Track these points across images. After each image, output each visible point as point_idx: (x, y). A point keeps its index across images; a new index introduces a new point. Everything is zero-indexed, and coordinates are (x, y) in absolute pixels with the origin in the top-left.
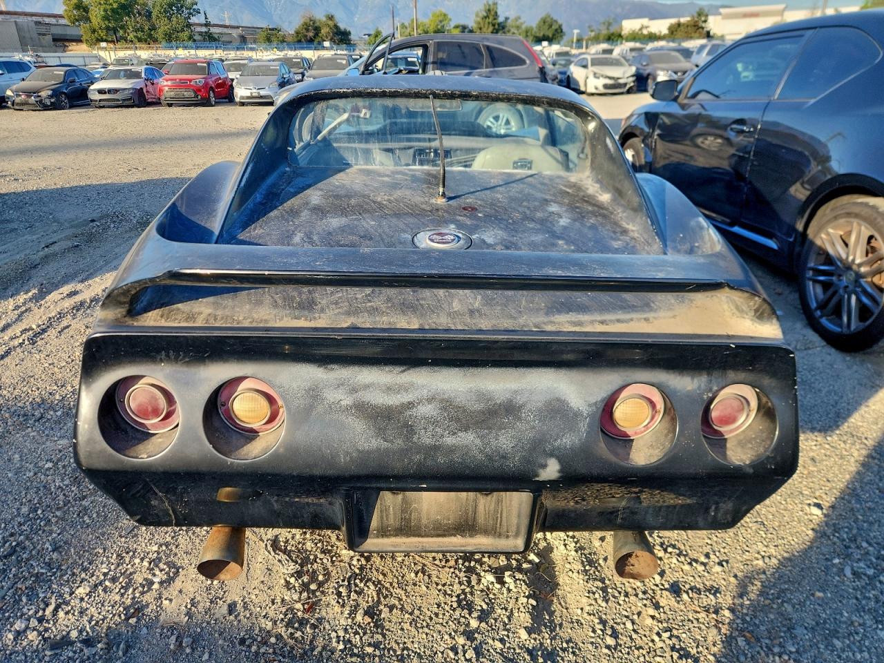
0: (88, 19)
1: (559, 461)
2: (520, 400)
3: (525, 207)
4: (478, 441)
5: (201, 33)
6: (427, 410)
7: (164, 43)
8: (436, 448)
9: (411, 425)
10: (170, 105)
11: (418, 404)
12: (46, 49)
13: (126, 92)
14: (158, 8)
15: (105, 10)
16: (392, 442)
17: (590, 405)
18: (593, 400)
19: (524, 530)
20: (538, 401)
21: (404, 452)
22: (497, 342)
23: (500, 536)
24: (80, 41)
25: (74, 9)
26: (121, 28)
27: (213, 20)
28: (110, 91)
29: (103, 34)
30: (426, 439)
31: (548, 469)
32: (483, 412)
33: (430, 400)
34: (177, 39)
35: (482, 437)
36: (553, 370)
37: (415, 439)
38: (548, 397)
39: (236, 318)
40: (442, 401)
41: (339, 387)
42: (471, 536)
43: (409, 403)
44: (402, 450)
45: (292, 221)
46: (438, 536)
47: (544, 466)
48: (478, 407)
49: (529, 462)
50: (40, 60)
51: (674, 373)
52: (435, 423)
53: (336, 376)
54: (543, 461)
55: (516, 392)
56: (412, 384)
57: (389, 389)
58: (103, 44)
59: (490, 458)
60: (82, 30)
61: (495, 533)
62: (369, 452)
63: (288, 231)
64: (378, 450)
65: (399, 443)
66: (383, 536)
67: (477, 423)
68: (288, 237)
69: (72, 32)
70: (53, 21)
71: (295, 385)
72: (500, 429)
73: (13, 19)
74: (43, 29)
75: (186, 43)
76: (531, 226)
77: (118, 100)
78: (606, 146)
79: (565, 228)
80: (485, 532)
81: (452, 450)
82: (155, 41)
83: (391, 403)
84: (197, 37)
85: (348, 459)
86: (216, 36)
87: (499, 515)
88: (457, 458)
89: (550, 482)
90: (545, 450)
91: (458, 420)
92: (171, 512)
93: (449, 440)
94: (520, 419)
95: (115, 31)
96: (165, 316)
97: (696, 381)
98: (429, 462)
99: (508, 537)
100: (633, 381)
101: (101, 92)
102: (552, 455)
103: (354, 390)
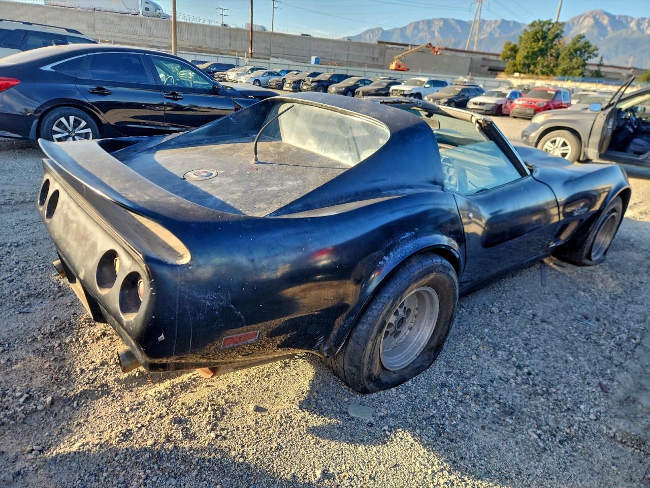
0: (515, 58)
5: (591, 72)
7: (559, 76)
10: (515, 117)
12: (481, 74)
13: (490, 106)
14: (566, 51)
15: (528, 52)
24: (503, 71)
25: (509, 50)
26: (533, 64)
27: (605, 62)
28: (480, 104)
29: (519, 68)
34: (571, 74)
50: (472, 81)
58: (517, 74)
60: (508, 65)
69: (501, 66)
70: (494, 58)
73: (470, 55)
74: (485, 63)
75: (576, 78)
77: (482, 110)
82: (554, 74)
84: (587, 73)
86: (603, 74)
95: (529, 66)
101: (475, 104)
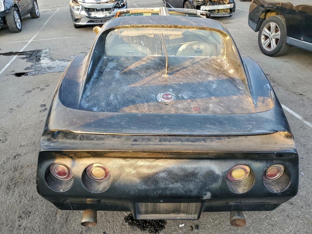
1: (211, 193)
2: (197, 171)
3: (199, 78)
4: (181, 186)
6: (163, 175)
8: (166, 188)
9: (157, 181)
11: (160, 173)
16: (150, 186)
17: (223, 173)
18: (224, 171)
19: (198, 212)
20: (204, 171)
21: (154, 190)
22: (189, 152)
23: (189, 214)
30: (162, 185)
31: (207, 196)
32: (184, 176)
33: (164, 171)
35: (183, 185)
36: (209, 160)
37: (159, 185)
38: (207, 170)
39: (91, 137)
40: (168, 171)
41: (130, 167)
42: (179, 214)
43: (156, 172)
44: (154, 189)
45: (109, 88)
46: (167, 214)
47: (206, 195)
48: (182, 173)
49: (200, 193)
51: (254, 161)
52: (166, 179)
53: (130, 163)
54: (205, 193)
55: (195, 168)
56: (157, 165)
57: (149, 167)
59: (186, 192)
61: (187, 213)
62: (142, 190)
63: (108, 93)
64: (145, 189)
65: (153, 187)
66: (146, 214)
67: (181, 180)
68: (108, 96)
71: (114, 166)
72: (190, 182)
76: (201, 89)
78: (232, 48)
79: (215, 89)
80: (184, 213)
81: (172, 189)
83: (149, 172)
85: (134, 192)
87: (189, 207)
88: (174, 192)
89: (207, 200)
90: (206, 189)
91: (174, 178)
92: (71, 206)
93: (171, 186)
94: (197, 178)
96: (65, 136)
97: (262, 163)
98: (164, 193)
99: (192, 214)
100: (239, 164)
102: (208, 191)
103: (135, 168)
